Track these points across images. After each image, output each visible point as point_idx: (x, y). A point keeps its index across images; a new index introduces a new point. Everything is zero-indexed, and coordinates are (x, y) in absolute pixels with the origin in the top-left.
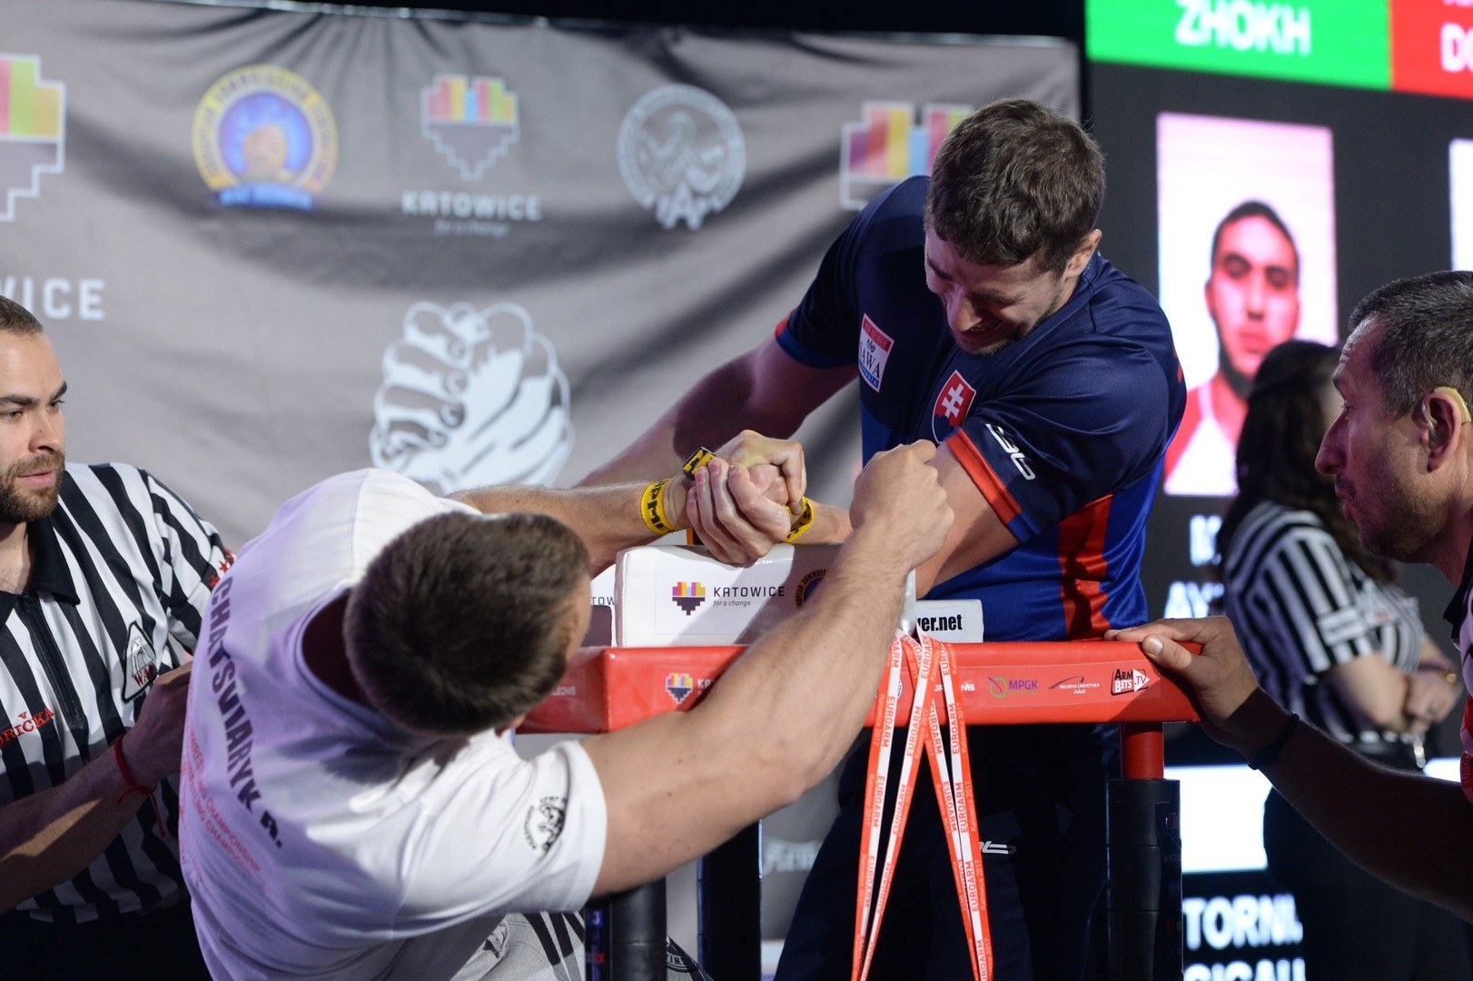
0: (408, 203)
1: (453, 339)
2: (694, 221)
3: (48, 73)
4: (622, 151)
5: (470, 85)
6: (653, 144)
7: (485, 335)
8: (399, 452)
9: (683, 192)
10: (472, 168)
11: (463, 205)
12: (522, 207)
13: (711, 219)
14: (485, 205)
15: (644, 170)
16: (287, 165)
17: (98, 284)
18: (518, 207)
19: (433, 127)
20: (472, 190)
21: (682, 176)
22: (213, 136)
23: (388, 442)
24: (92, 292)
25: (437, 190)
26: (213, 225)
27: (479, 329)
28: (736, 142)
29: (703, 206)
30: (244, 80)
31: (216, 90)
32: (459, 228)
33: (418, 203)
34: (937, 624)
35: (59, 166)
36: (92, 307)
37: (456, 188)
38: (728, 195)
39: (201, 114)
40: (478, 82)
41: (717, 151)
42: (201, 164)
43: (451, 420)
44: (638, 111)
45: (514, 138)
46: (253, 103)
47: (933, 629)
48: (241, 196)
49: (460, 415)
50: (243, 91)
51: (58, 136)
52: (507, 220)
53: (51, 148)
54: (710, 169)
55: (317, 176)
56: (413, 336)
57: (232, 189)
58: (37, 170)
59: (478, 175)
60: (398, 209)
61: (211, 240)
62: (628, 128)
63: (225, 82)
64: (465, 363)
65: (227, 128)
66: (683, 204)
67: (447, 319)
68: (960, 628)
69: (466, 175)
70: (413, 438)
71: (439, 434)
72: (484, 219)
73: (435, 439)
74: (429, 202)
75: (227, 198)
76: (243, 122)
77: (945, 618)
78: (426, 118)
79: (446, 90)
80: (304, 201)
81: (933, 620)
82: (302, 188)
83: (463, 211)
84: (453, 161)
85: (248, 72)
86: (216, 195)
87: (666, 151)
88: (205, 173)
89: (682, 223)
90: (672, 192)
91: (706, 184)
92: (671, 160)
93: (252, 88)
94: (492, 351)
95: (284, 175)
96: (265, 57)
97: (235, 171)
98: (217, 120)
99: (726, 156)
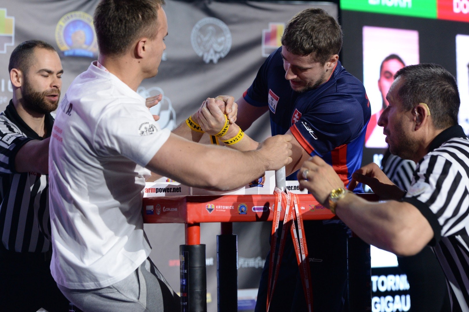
2: (215, 60)
3: (9, 14)
4: (192, 38)
6: (202, 36)
9: (212, 52)
13: (221, 60)
15: (199, 44)
21: (211, 46)
22: (62, 34)
27: (147, 95)
28: (229, 35)
29: (218, 56)
30: (72, 16)
31: (63, 19)
35: (13, 44)
38: (226, 53)
39: (58, 27)
41: (223, 39)
42: (58, 43)
44: (197, 26)
46: (75, 23)
48: (71, 53)
50: (71, 20)
51: (13, 34)
53: (10, 38)
54: (220, 44)
55: (95, 47)
57: (68, 50)
58: (6, 45)
62: (194, 31)
63: (65, 17)
65: (66, 31)
66: (212, 55)
75: (67, 53)
76: (72, 29)
80: (91, 54)
82: (90, 50)
85: (73, 13)
86: (63, 52)
87: (206, 38)
88: (59, 45)
89: (211, 61)
90: (208, 52)
91: (219, 49)
92: (208, 41)
93: (74, 19)
95: (84, 46)
96: (78, 9)
97: (68, 45)
98: (63, 29)
99: (225, 40)
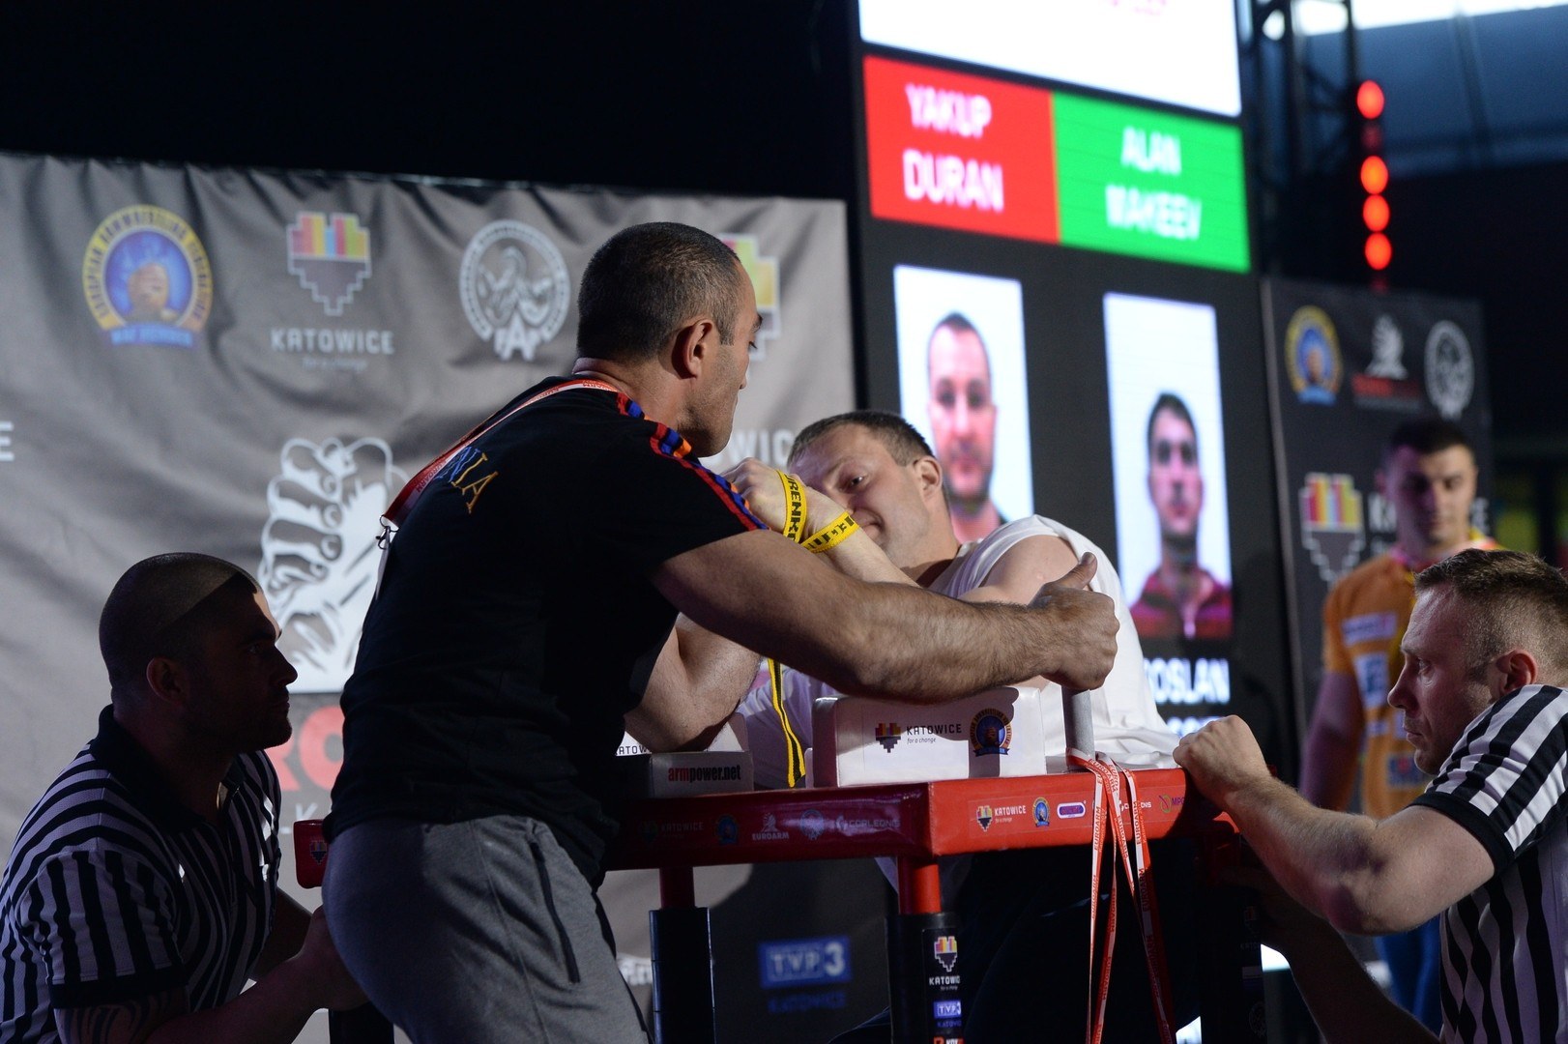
0: (278, 339)
1: (324, 473)
2: (526, 352)
4: (464, 283)
5: (328, 223)
6: (490, 276)
7: (352, 469)
8: (284, 586)
9: (517, 324)
10: (333, 305)
11: (326, 340)
12: (380, 340)
13: (541, 350)
14: (346, 339)
15: (483, 302)
16: (169, 304)
17: (7, 426)
18: (375, 341)
19: (298, 263)
20: (336, 323)
21: (516, 307)
22: (100, 276)
23: (274, 576)
24: (2, 434)
25: (302, 325)
27: (347, 464)
28: (561, 274)
29: (534, 337)
30: (127, 220)
31: (102, 230)
32: (325, 363)
33: (286, 339)
36: (3, 449)
37: (321, 322)
38: (558, 325)
39: (89, 254)
40: (336, 217)
41: (545, 282)
42: (91, 304)
43: (330, 553)
44: (477, 245)
45: (367, 274)
46: (135, 244)
48: (128, 338)
49: (338, 546)
50: (125, 231)
52: (366, 354)
54: (542, 299)
55: (195, 315)
56: (290, 472)
57: (120, 329)
59: (339, 311)
60: (269, 345)
62: (469, 261)
63: (110, 221)
64: (336, 497)
65: (112, 268)
66: (517, 336)
67: (319, 454)
69: (328, 311)
70: (296, 572)
71: (319, 567)
72: (346, 355)
73: (317, 573)
74: (296, 338)
75: (117, 338)
76: (128, 263)
78: (292, 255)
79: (308, 223)
80: (184, 340)
82: (183, 327)
83: (327, 345)
84: (317, 296)
85: (130, 211)
86: (107, 336)
88: (95, 313)
89: (517, 354)
90: (507, 324)
91: (537, 315)
93: (133, 227)
94: (358, 484)
95: (167, 314)
97: (122, 312)
98: (103, 261)
99: (553, 288)
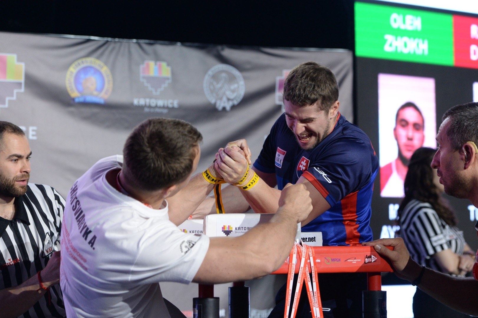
0: (136, 102)
2: (228, 108)
3: (19, 60)
4: (205, 85)
5: (156, 64)
6: (215, 83)
9: (225, 99)
10: (156, 91)
11: (153, 103)
12: (172, 104)
13: (233, 107)
14: (160, 103)
15: (212, 92)
16: (96, 90)
17: (35, 128)
18: (171, 104)
19: (144, 77)
20: (156, 98)
21: (224, 94)
22: (72, 80)
24: (33, 130)
25: (145, 98)
26: (72, 109)
28: (242, 83)
29: (231, 103)
30: (83, 62)
31: (73, 65)
32: (152, 110)
33: (138, 102)
34: (307, 240)
35: (23, 90)
36: (33, 135)
37: (151, 97)
38: (239, 100)
39: (68, 73)
40: (158, 63)
41: (236, 86)
42: (69, 89)
44: (210, 73)
45: (170, 81)
46: (85, 70)
47: (306, 241)
48: (81, 100)
50: (82, 66)
51: (22, 80)
52: (167, 108)
53: (20, 84)
54: (233, 91)
55: (106, 93)
57: (78, 97)
58: (15, 91)
59: (158, 93)
60: (132, 104)
61: (72, 114)
62: (207, 77)
63: (76, 63)
65: (77, 78)
66: (224, 102)
68: (315, 241)
69: (154, 93)
72: (160, 107)
74: (142, 102)
75: (77, 100)
76: (82, 76)
77: (310, 238)
78: (141, 75)
79: (148, 65)
80: (102, 101)
81: (306, 238)
82: (101, 97)
83: (153, 105)
84: (150, 88)
85: (84, 60)
86: (73, 99)
87: (219, 86)
88: (70, 92)
89: (224, 109)
90: (221, 99)
91: (232, 96)
92: (221, 88)
93: (85, 65)
95: (95, 93)
96: (89, 55)
97: (80, 92)
98: (74, 75)
99: (238, 87)
